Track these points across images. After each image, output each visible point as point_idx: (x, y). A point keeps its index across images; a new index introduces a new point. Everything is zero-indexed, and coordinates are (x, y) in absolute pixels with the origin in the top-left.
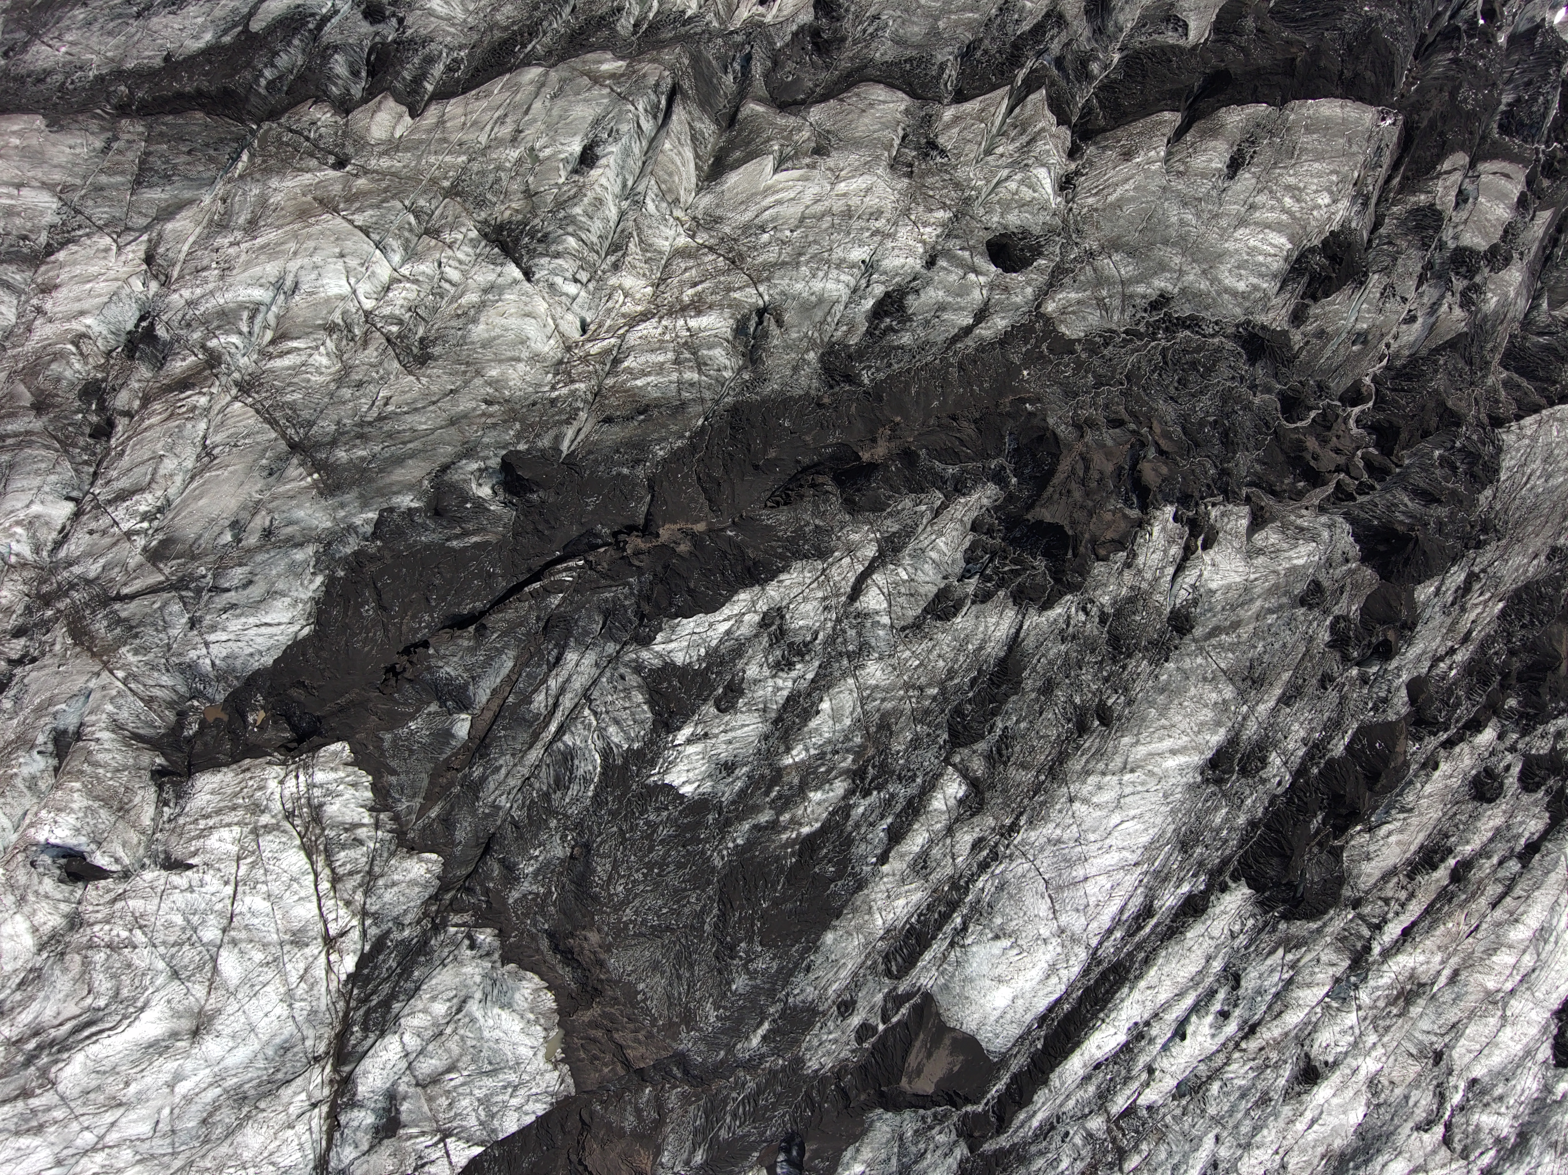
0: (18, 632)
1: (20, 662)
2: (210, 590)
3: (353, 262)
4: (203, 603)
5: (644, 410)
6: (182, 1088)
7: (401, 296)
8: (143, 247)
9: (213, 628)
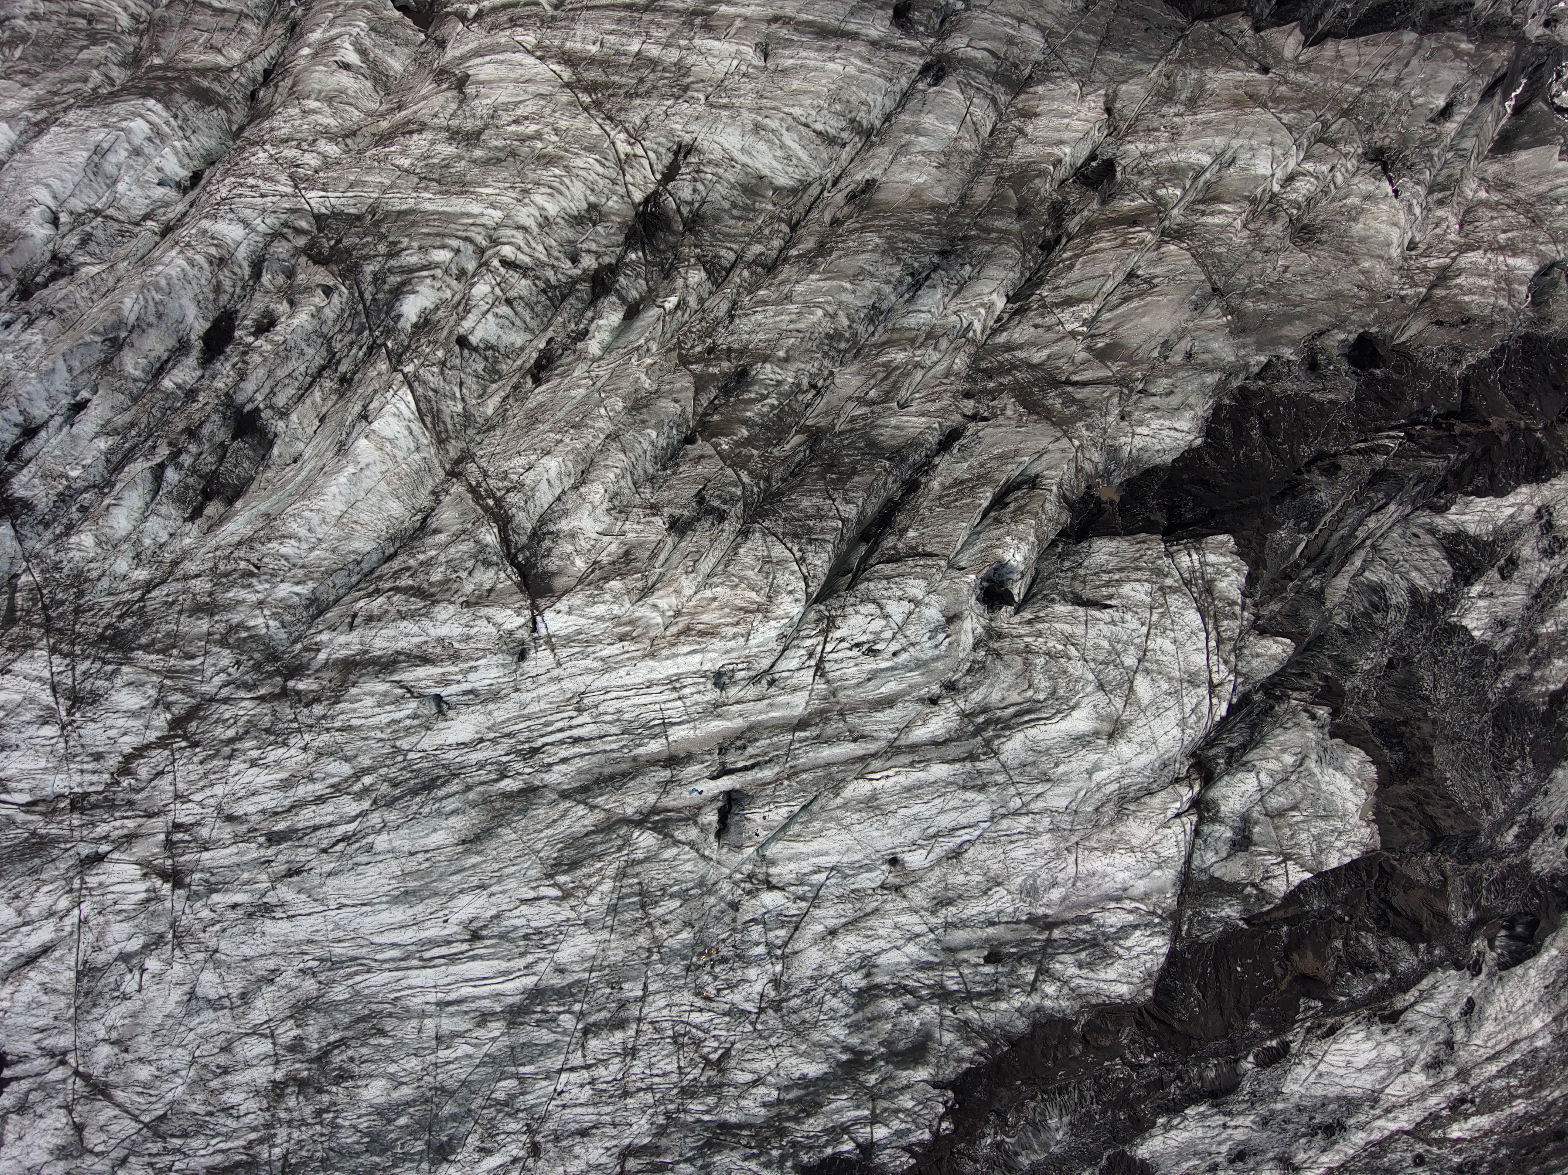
0: (968, 395)
1: (974, 417)
2: (1140, 392)
3: (1279, 152)
4: (1131, 402)
5: (1467, 321)
6: (1098, 777)
7: (1304, 187)
8: (1102, 99)
9: (1140, 423)
